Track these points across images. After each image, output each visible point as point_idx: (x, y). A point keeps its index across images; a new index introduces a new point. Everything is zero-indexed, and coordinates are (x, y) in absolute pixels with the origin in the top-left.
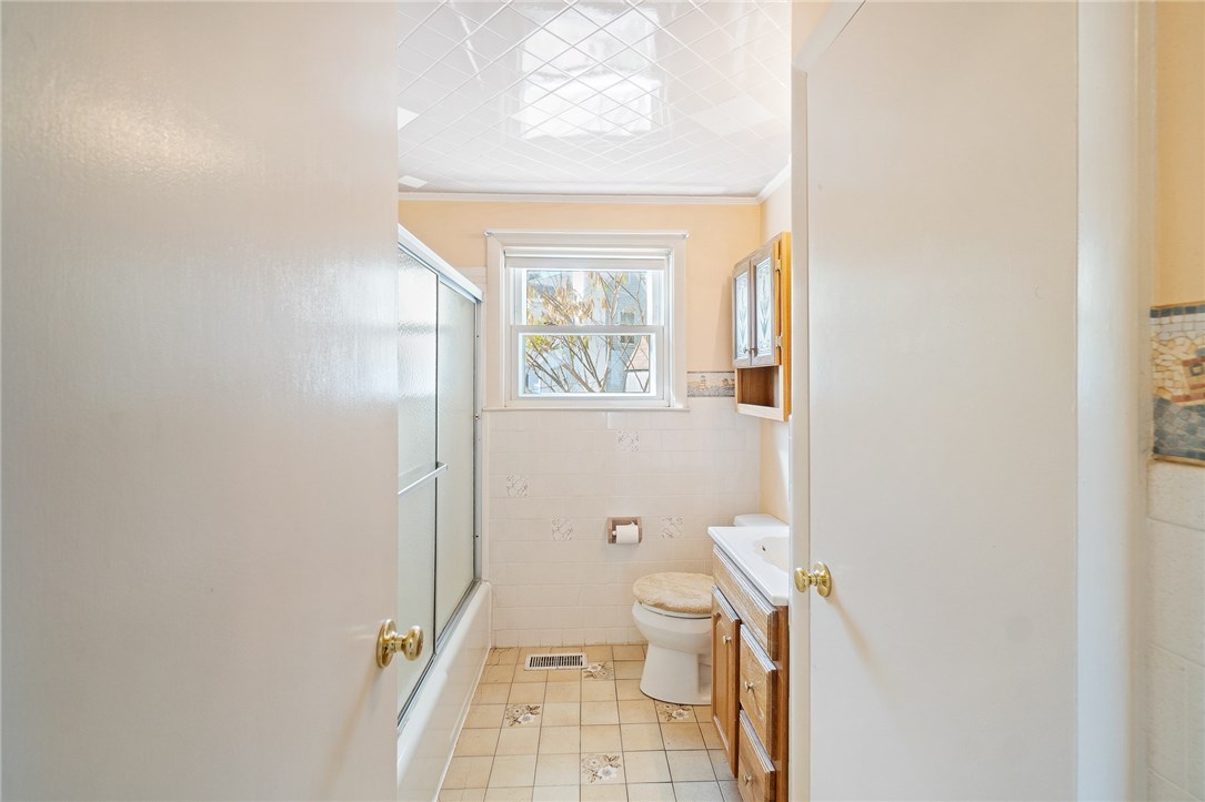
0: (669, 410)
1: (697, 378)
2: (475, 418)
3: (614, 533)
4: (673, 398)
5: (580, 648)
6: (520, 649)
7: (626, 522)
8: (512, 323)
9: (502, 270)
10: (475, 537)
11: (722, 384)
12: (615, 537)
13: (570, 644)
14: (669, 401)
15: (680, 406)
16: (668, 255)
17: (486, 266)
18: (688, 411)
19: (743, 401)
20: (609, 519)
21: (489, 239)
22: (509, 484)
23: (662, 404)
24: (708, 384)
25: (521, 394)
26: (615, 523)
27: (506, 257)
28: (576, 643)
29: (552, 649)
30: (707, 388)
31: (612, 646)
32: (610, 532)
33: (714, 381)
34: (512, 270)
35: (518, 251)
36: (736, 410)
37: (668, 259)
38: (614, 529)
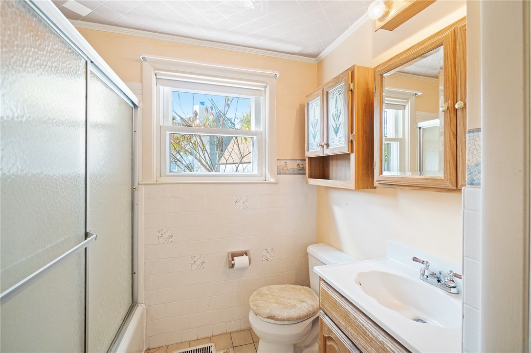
0: (266, 183)
1: (282, 163)
2: (133, 190)
3: (233, 262)
4: (268, 175)
5: (210, 339)
6: (167, 347)
7: (241, 254)
8: (161, 124)
9: (154, 87)
10: (133, 273)
11: (296, 167)
12: (233, 265)
13: (203, 337)
14: (265, 177)
15: (273, 180)
16: (265, 87)
17: (142, 82)
18: (277, 183)
19: (311, 177)
20: (228, 253)
21: (144, 64)
22: (159, 235)
23: (261, 179)
24: (289, 167)
25: (168, 173)
26: (233, 255)
27: (157, 78)
28: (207, 336)
29: (190, 343)
30: (288, 169)
31: (230, 333)
32: (230, 262)
33: (292, 165)
34: (161, 87)
35: (164, 75)
36: (307, 182)
37: (265, 91)
38: (233, 260)
